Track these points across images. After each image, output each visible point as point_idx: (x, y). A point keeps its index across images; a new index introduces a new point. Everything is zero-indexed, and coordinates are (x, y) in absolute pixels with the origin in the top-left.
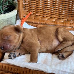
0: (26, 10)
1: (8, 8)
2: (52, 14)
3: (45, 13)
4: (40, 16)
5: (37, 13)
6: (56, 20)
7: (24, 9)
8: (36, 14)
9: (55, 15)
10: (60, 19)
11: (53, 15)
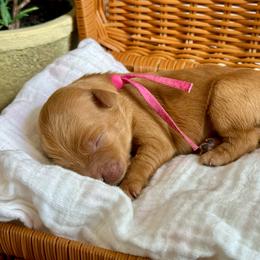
0: (113, 21)
1: (35, 8)
2: (216, 41)
3: (188, 36)
4: (167, 45)
5: (158, 34)
6: (230, 63)
7: (107, 18)
8: (153, 39)
9: (227, 43)
10: (248, 59)
11: (219, 44)
